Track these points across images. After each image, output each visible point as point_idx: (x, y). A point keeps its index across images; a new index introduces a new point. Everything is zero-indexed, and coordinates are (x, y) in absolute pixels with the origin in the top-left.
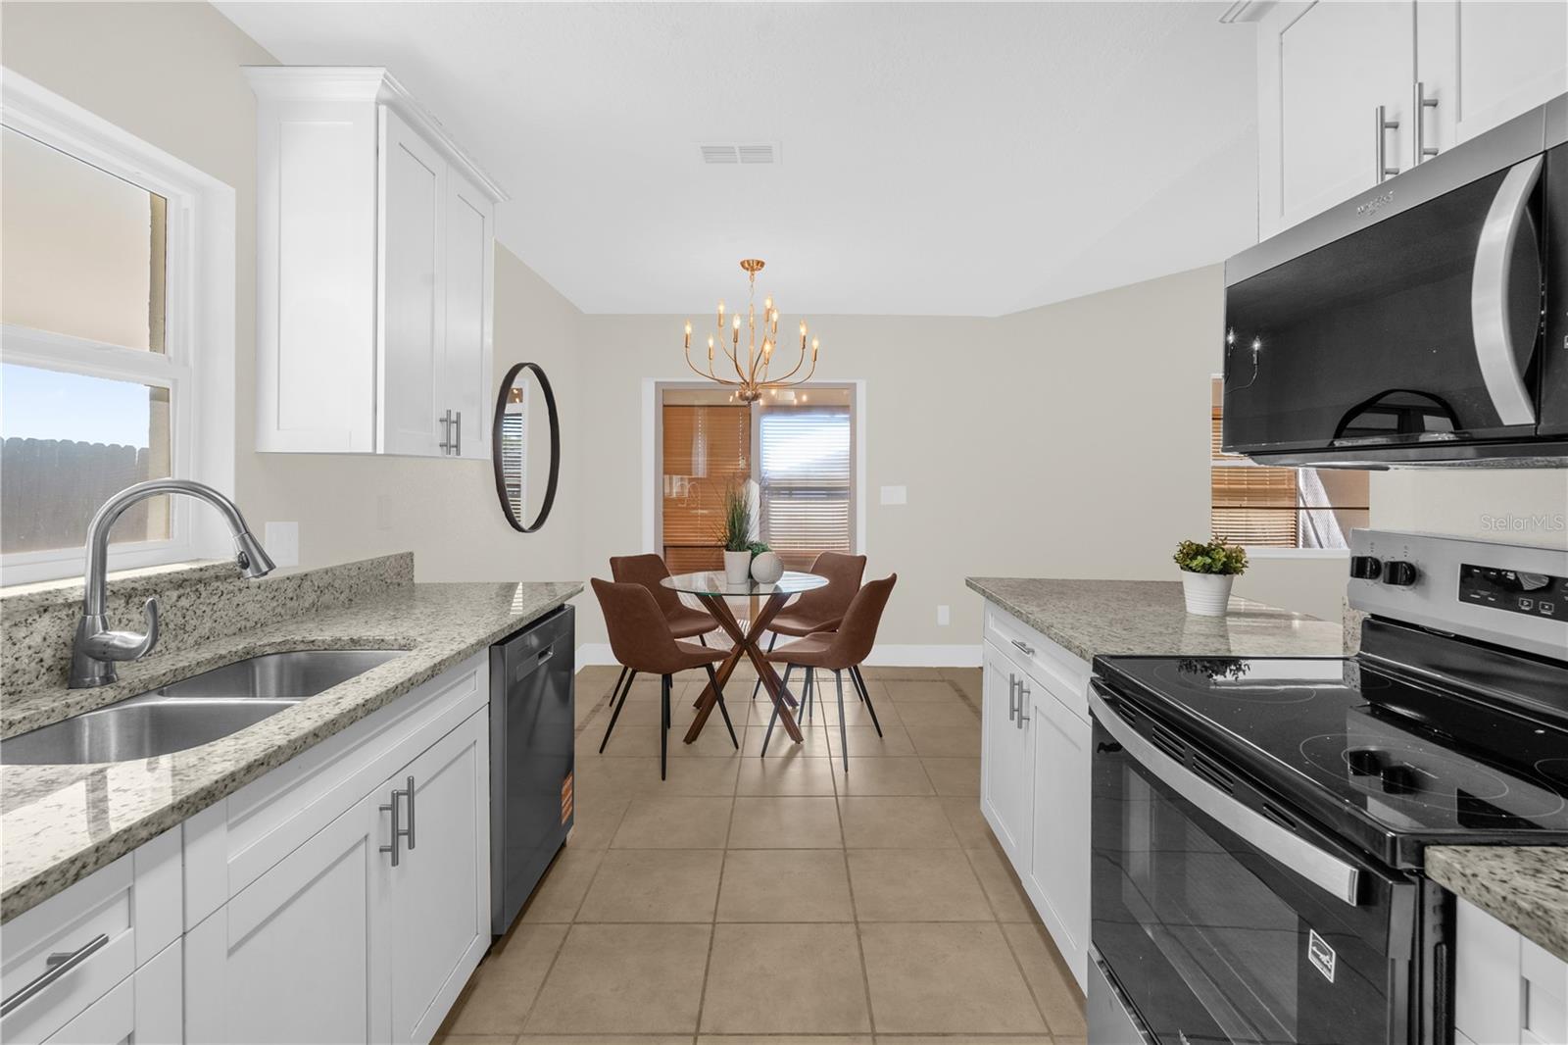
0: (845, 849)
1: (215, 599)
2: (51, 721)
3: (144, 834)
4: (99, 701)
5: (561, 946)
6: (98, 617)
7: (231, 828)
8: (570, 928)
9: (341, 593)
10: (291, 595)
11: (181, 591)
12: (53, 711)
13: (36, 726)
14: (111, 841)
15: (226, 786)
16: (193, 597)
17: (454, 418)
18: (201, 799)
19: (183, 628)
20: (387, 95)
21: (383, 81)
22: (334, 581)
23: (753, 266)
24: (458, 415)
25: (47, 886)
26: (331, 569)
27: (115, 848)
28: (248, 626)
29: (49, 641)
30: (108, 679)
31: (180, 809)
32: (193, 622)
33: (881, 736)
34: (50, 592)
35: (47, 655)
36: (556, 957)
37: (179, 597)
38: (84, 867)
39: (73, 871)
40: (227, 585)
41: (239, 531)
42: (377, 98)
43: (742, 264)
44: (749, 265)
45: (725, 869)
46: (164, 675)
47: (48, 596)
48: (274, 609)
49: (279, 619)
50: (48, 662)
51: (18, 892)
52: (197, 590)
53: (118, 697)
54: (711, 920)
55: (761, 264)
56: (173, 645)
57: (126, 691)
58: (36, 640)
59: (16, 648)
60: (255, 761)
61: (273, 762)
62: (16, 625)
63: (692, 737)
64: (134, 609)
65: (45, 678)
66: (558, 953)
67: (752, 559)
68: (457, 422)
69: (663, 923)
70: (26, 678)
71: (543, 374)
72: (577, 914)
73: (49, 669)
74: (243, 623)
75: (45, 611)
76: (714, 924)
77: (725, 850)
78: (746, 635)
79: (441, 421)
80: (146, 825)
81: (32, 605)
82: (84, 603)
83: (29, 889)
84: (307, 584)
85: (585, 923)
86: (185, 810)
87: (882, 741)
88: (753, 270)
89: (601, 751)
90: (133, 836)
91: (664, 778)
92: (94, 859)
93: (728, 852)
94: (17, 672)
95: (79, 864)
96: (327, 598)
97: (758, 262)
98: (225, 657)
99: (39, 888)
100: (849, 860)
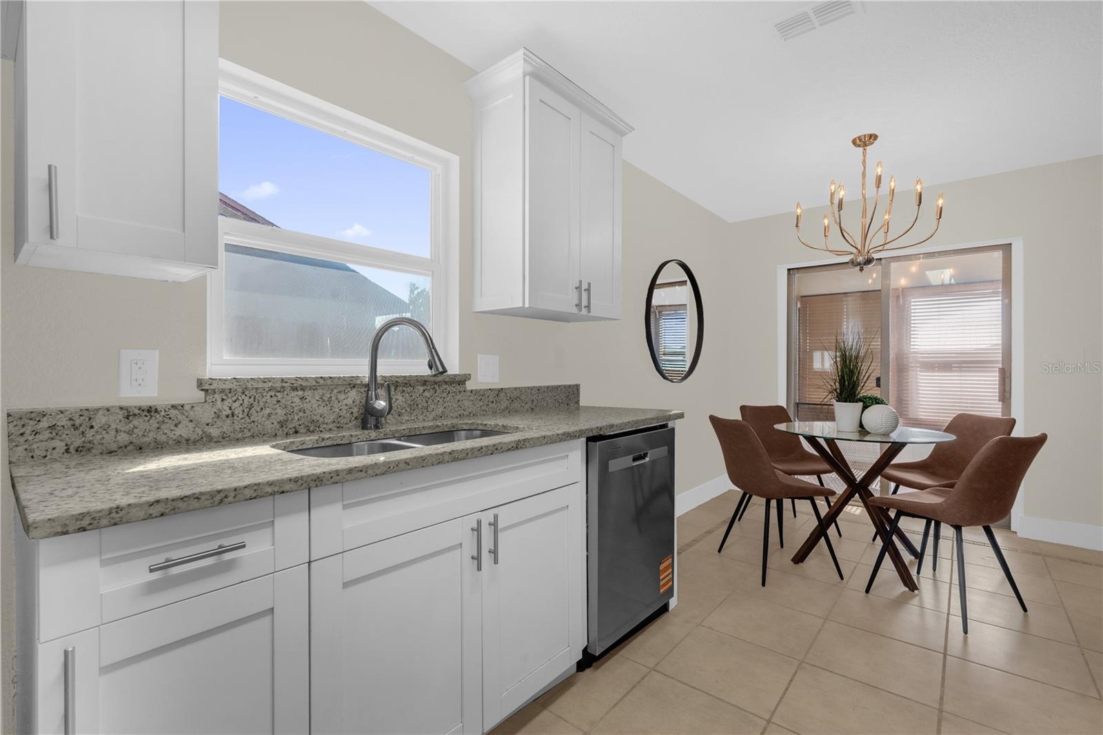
0: (941, 711)
1: (445, 395)
2: (343, 442)
3: (269, 490)
4: (368, 437)
5: (639, 682)
6: (373, 392)
7: (345, 507)
8: (650, 672)
9: (526, 404)
10: (492, 400)
11: (425, 387)
12: (344, 437)
13: (335, 443)
14: (246, 487)
15: (332, 477)
16: (432, 392)
17: (585, 286)
18: (312, 480)
19: (427, 408)
20: (529, 69)
21: (524, 59)
22: (521, 395)
23: (865, 141)
24: (589, 284)
25: (200, 501)
26: (519, 388)
27: (249, 493)
28: (465, 414)
29: (356, 403)
30: (377, 427)
31: (297, 482)
32: (433, 406)
33: (1025, 610)
34: (353, 377)
35: (355, 410)
36: (632, 689)
37: (424, 391)
38: (226, 497)
39: (218, 498)
40: (452, 388)
41: (429, 347)
42: (524, 73)
43: (854, 142)
44: (860, 140)
45: (796, 678)
46: (404, 430)
47: (353, 379)
48: (481, 406)
49: (485, 413)
50: (356, 414)
51: (182, 499)
52: (434, 388)
53: (378, 437)
54: (767, 717)
55: (873, 137)
56: (421, 417)
57: (382, 435)
58: (349, 401)
59: (340, 404)
60: (356, 467)
61: (370, 472)
62: (340, 392)
63: (800, 558)
64: (399, 394)
65: (354, 422)
66: (635, 686)
67: (863, 411)
68: (588, 290)
69: (723, 701)
70: (345, 421)
71: (687, 267)
72: (658, 664)
73: (356, 418)
74: (462, 412)
75: (354, 387)
76: (769, 722)
77: (802, 662)
78: (858, 480)
79: (576, 288)
80: (271, 485)
81: (345, 383)
82: (368, 384)
83: (190, 498)
84: (502, 395)
85: (662, 673)
86: (300, 484)
87: (1026, 617)
88: (865, 145)
89: (719, 551)
90: (261, 489)
91: (763, 584)
92: (234, 495)
93: (804, 664)
94: (340, 417)
95: (222, 495)
96: (516, 405)
97: (871, 136)
98: (440, 427)
99: (196, 500)
100: (943, 723)
